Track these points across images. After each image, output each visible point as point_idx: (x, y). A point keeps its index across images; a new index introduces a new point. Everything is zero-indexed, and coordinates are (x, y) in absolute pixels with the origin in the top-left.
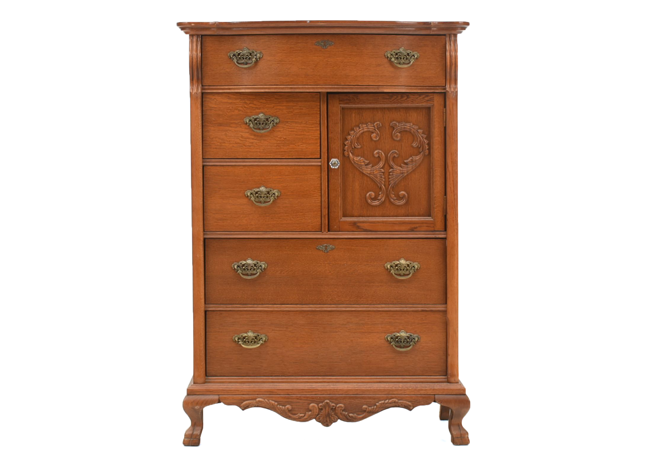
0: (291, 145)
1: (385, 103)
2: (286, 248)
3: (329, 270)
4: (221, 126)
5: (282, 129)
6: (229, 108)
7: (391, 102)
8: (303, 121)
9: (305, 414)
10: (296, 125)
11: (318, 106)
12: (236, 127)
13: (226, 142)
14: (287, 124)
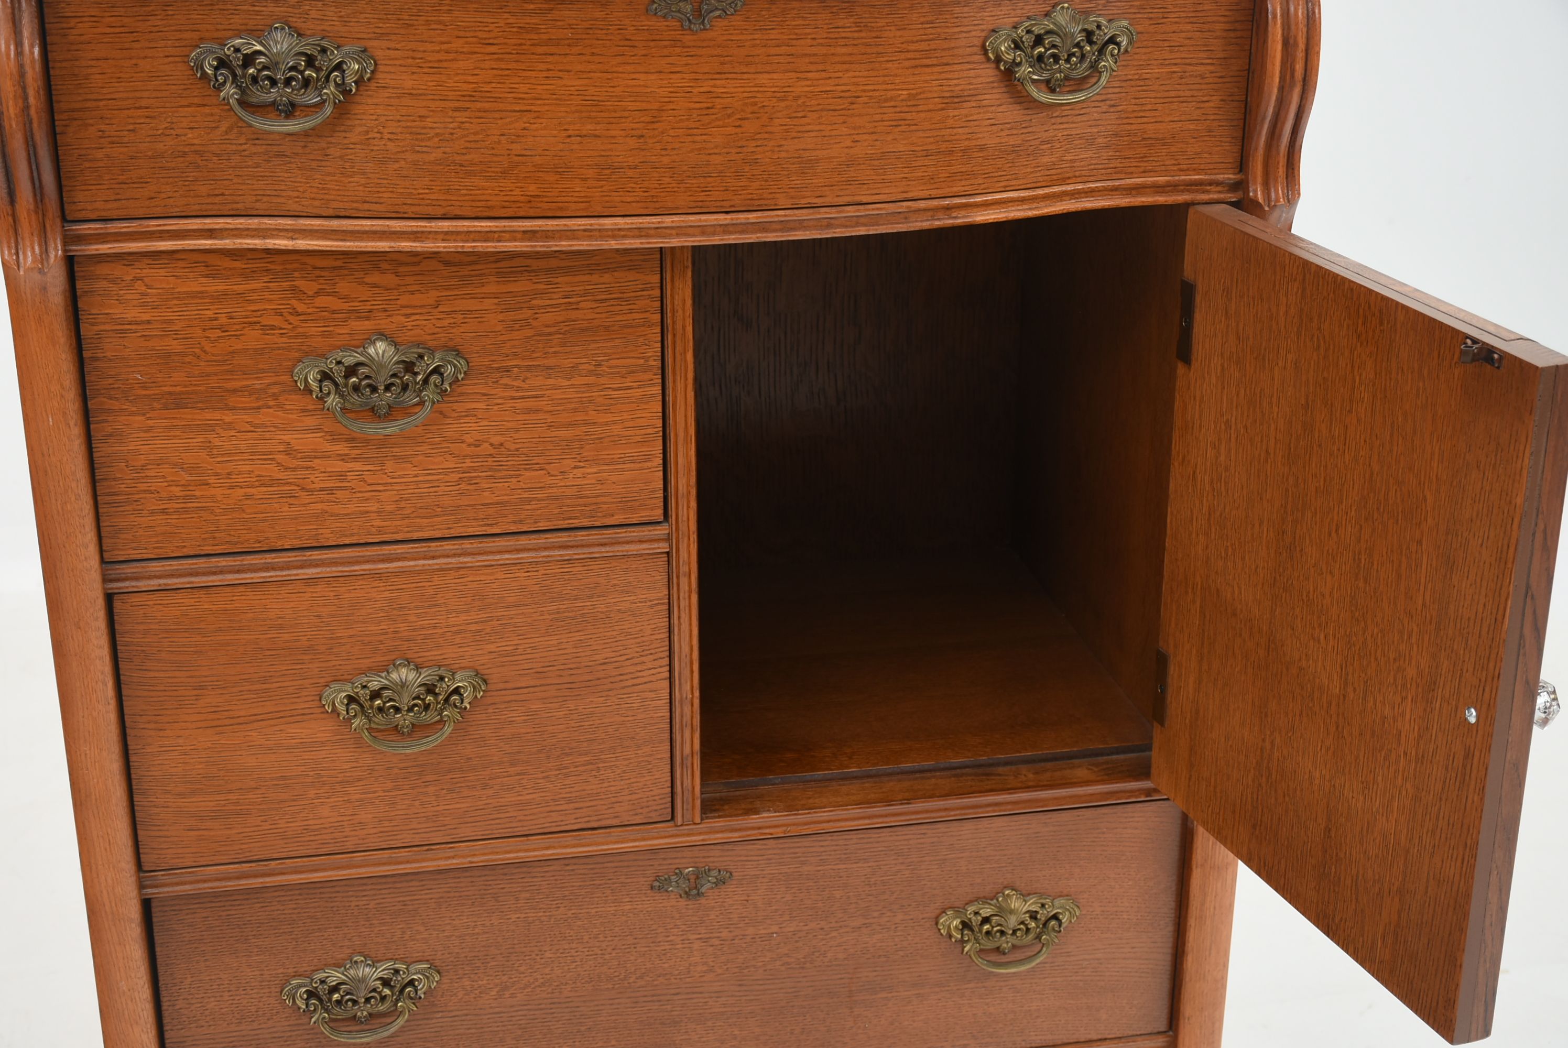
0: (528, 474)
2: (517, 899)
4: (178, 406)
5: (482, 405)
6: (216, 319)
8: (584, 360)
10: (551, 381)
11: (652, 289)
12: (259, 408)
13: (212, 480)
14: (505, 381)
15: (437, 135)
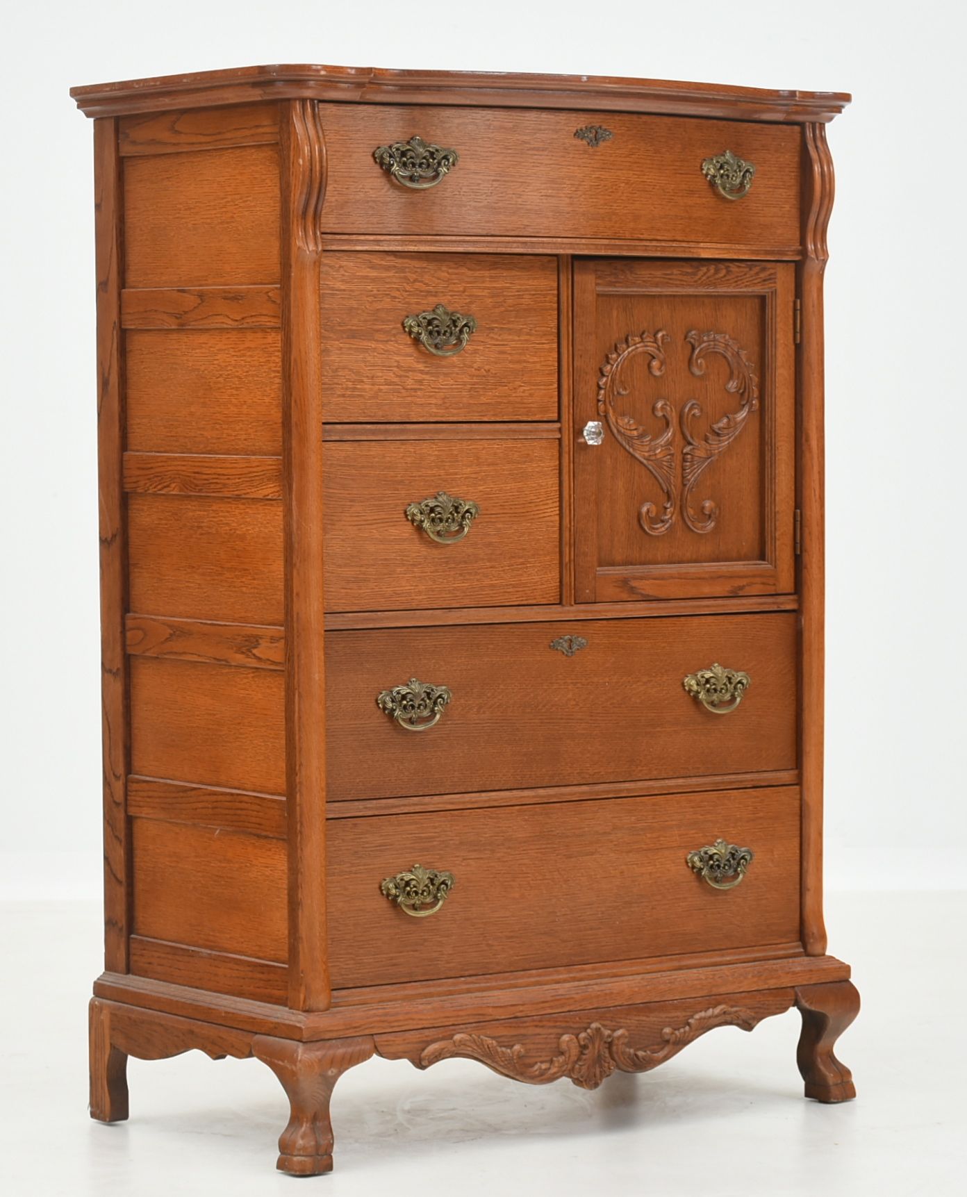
0: (500, 388)
1: (685, 283)
2: (488, 648)
3: (575, 700)
4: (354, 337)
5: (481, 348)
6: (372, 291)
7: (696, 282)
8: (525, 326)
9: (551, 1062)
10: (511, 337)
11: (554, 290)
12: (387, 341)
13: (365, 379)
14: (492, 335)
15: (485, 193)
